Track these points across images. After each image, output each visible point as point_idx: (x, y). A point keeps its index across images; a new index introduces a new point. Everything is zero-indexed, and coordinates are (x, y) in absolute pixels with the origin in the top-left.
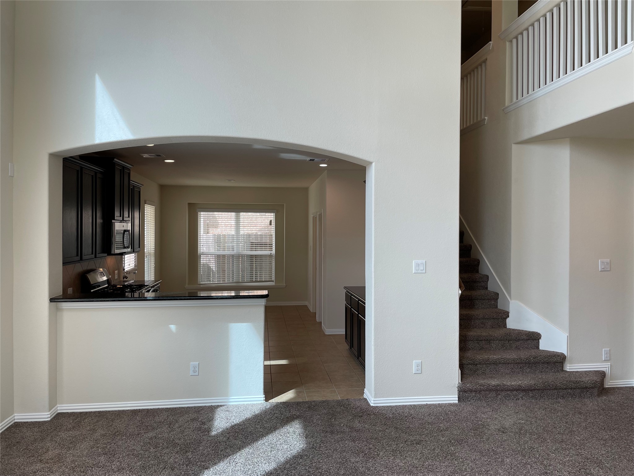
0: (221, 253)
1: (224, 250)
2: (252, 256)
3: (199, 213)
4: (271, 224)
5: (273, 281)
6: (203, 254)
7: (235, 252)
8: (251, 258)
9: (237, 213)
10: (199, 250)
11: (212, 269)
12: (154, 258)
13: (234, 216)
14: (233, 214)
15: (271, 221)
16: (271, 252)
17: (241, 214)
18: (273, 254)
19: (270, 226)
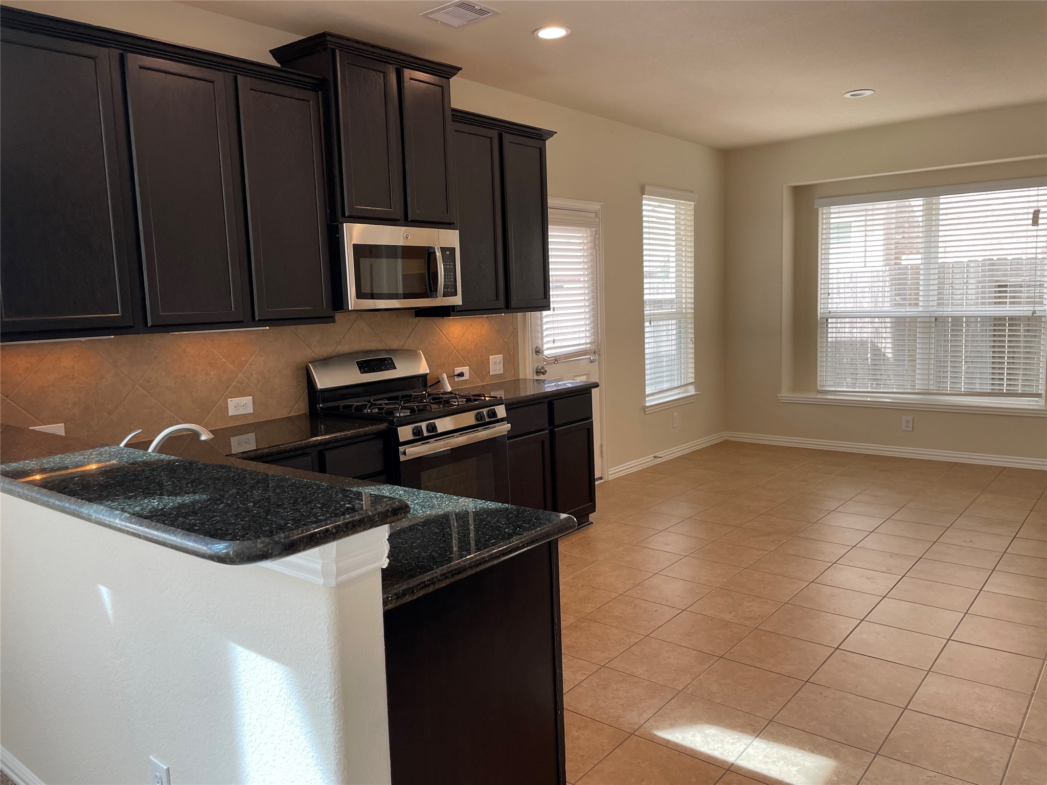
2: (998, 321)
4: (1036, 221)
7: (921, 309)
8: (995, 325)
9: (929, 200)
12: (693, 326)
13: (921, 208)
14: (917, 203)
15: (1037, 214)
16: (1032, 309)
17: (942, 201)
18: (1035, 315)
19: (1035, 228)
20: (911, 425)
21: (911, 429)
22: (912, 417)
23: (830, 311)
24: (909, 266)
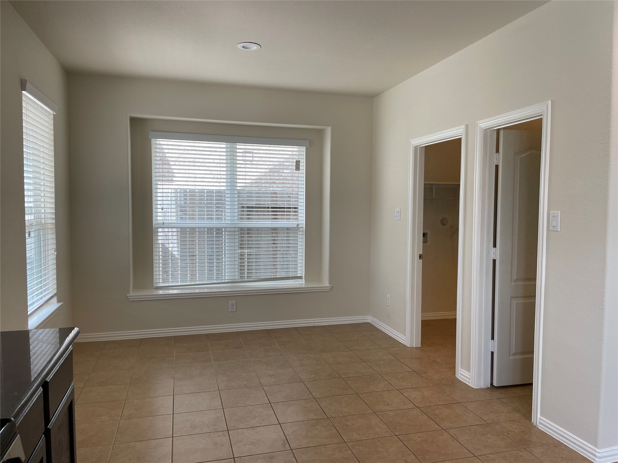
0: (189, 223)
1: (193, 218)
3: (153, 141)
4: (298, 168)
5: (300, 277)
6: (163, 226)
9: (232, 145)
10: (154, 218)
11: (172, 253)
12: (54, 236)
13: (225, 150)
14: (222, 146)
15: (298, 163)
16: (296, 223)
17: (238, 147)
18: (298, 227)
19: (297, 172)
20: (235, 306)
21: (235, 310)
22: (235, 301)
23: (163, 223)
24: (214, 191)
